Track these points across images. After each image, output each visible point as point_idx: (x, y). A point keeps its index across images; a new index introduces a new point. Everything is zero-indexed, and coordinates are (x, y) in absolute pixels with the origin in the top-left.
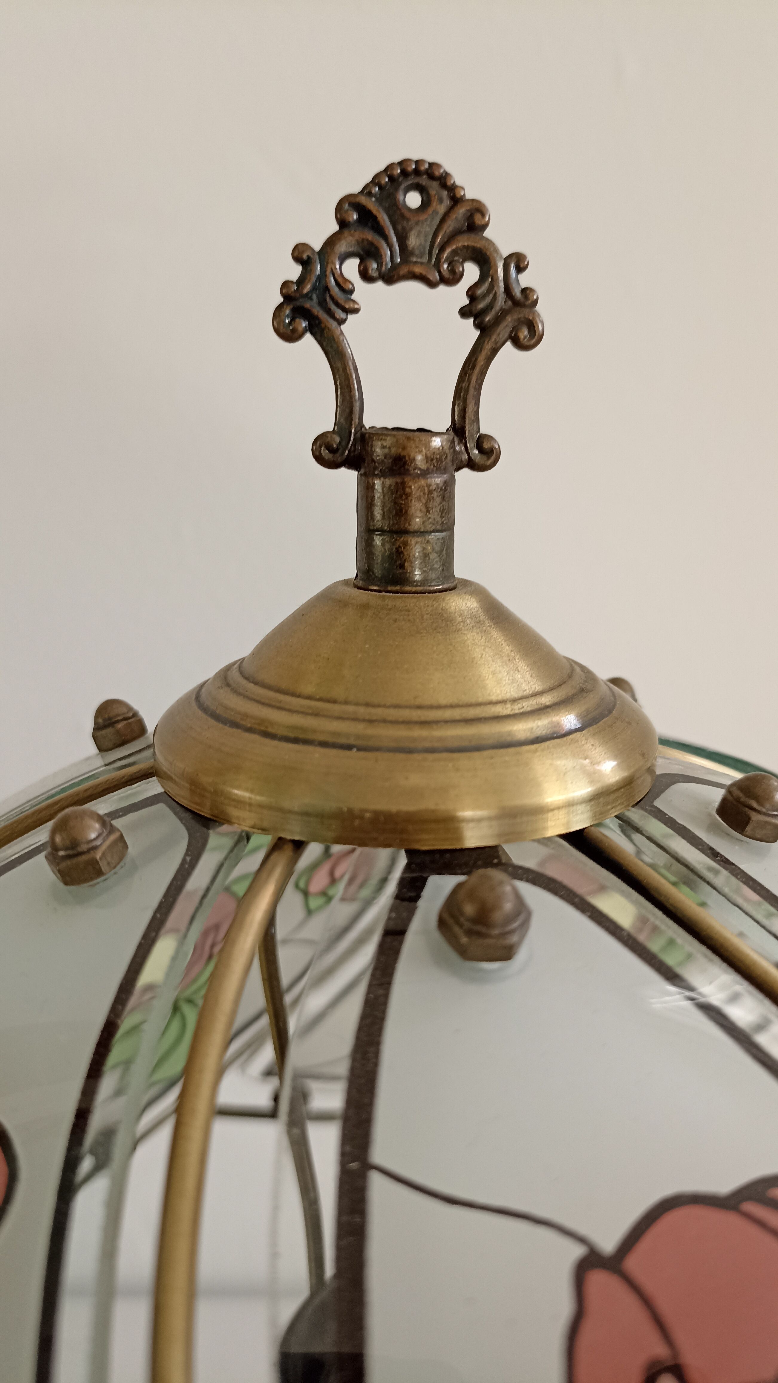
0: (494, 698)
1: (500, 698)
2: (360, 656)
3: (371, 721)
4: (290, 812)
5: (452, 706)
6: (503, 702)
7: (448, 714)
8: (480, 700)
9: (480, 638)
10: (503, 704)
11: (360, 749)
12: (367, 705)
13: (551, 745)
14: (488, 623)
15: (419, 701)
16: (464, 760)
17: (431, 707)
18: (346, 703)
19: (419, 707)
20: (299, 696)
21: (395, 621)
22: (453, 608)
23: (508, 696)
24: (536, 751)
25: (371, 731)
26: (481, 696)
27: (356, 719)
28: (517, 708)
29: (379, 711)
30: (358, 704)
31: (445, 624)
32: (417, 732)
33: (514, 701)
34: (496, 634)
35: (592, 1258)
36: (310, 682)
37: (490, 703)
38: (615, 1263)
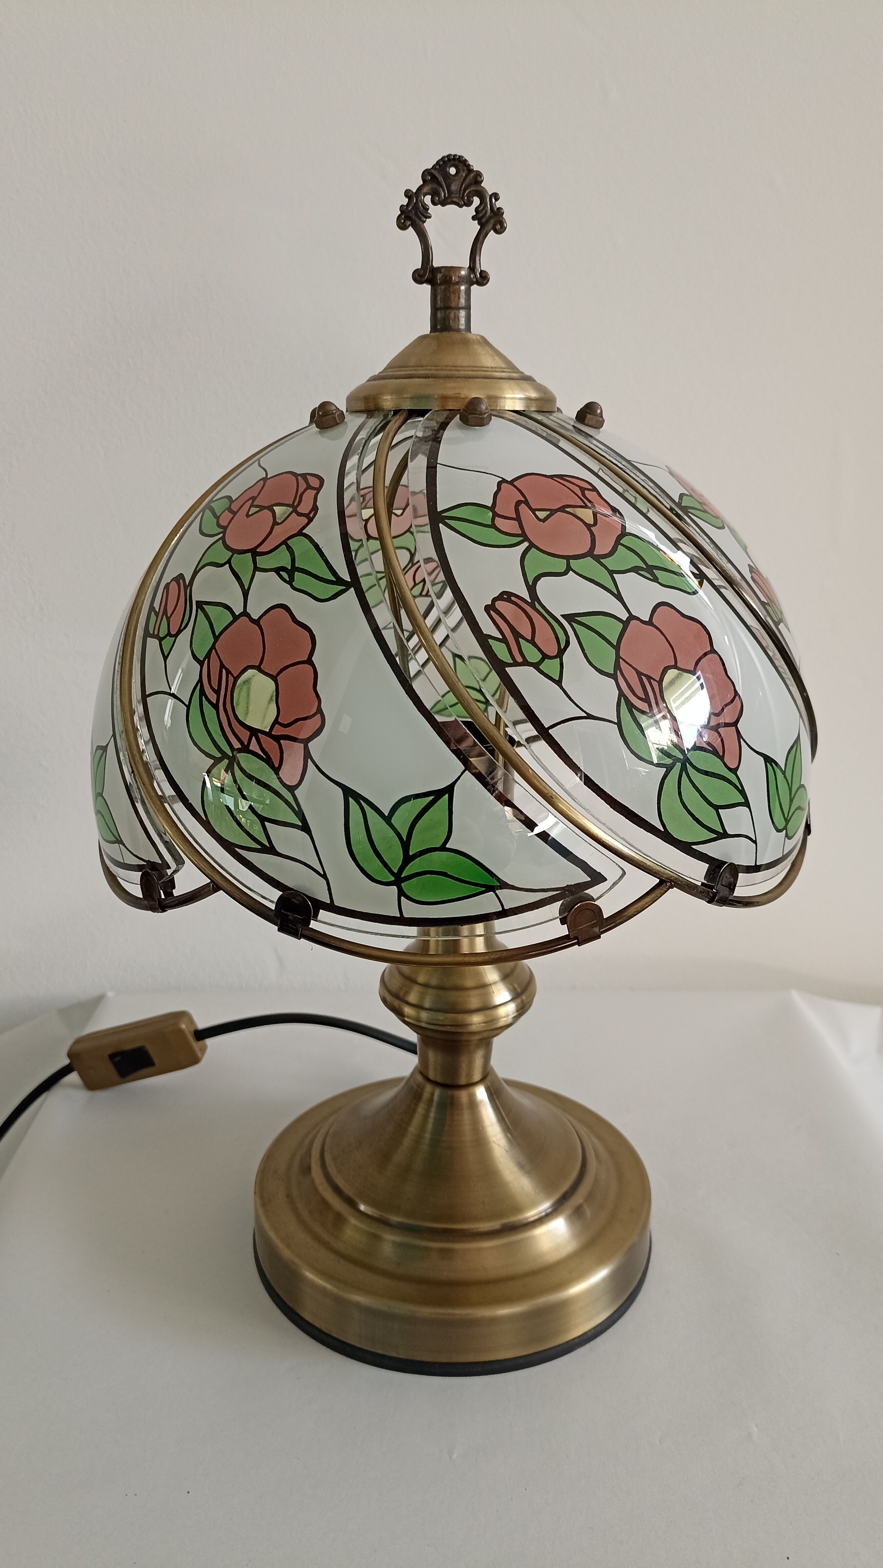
2: (434, 353)
3: (437, 370)
9: (479, 348)
12: (435, 366)
13: (506, 381)
18: (427, 366)
19: (455, 367)
20: (409, 367)
21: (446, 341)
22: (470, 338)
24: (500, 381)
25: (438, 373)
26: (479, 365)
27: (431, 370)
28: (493, 370)
29: (439, 368)
30: (431, 366)
31: (466, 343)
32: (454, 372)
33: (492, 368)
34: (487, 348)
35: (504, 481)
36: (413, 361)
37: (483, 367)
38: (512, 483)
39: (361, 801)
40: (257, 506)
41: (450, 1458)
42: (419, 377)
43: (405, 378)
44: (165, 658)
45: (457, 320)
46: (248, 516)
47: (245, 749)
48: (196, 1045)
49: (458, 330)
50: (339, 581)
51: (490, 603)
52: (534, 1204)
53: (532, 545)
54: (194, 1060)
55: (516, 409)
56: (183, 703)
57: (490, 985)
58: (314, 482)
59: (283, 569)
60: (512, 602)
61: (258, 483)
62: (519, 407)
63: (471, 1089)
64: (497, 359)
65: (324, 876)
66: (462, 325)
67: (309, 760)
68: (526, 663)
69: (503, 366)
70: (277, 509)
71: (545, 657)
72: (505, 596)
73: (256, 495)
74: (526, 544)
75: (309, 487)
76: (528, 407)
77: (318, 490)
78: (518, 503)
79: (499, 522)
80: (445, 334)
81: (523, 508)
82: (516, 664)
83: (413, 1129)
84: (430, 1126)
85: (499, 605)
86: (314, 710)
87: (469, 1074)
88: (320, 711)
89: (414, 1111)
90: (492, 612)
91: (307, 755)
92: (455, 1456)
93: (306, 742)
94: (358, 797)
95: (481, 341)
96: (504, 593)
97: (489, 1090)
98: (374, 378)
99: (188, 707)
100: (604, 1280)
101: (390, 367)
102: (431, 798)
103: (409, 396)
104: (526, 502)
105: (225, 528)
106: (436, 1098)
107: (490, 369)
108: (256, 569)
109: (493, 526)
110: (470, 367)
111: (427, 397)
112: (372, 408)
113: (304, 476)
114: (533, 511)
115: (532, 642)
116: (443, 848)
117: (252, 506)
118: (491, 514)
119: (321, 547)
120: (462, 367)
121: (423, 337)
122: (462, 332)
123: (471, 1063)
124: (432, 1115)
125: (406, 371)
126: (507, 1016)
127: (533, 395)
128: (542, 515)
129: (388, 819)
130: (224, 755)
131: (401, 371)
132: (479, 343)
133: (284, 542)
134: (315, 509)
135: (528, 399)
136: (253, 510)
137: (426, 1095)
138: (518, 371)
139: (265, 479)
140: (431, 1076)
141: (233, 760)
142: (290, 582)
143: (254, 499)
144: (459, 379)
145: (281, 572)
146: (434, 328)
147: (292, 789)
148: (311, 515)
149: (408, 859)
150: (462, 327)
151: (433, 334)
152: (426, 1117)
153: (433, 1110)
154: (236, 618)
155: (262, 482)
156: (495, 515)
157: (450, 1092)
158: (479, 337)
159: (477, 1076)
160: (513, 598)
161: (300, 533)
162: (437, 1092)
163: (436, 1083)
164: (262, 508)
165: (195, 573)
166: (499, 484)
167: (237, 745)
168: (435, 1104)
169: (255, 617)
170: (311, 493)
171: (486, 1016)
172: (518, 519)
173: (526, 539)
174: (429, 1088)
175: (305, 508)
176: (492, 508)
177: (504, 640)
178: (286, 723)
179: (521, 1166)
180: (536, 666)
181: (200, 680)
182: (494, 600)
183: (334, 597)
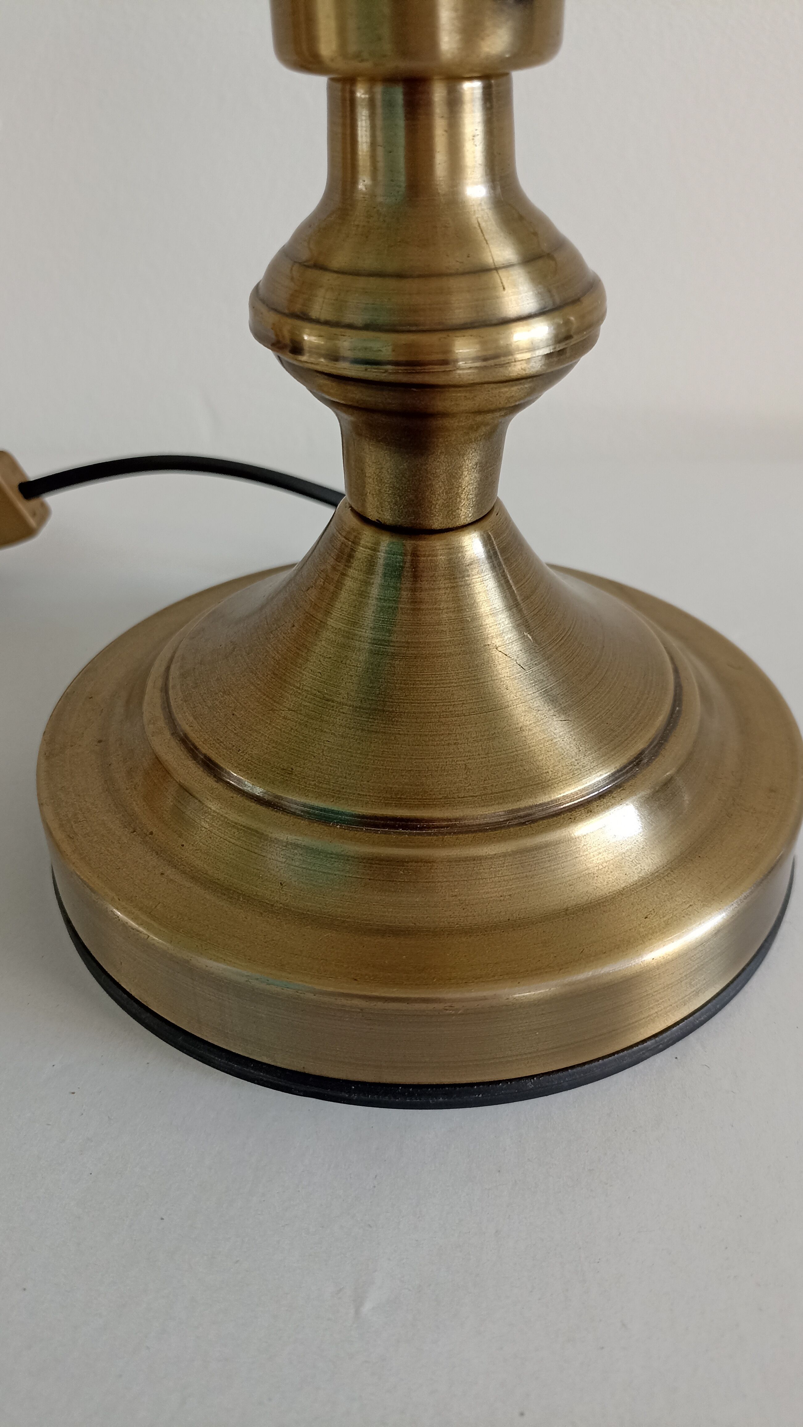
41: (357, 1312)
48: (23, 506)
52: (575, 774)
54: (26, 532)
57: (496, 269)
63: (452, 537)
83: (335, 621)
84: (370, 613)
87: (451, 506)
89: (339, 585)
92: (367, 1307)
97: (487, 542)
100: (718, 932)
106: (382, 555)
123: (454, 477)
124: (375, 591)
126: (532, 349)
137: (362, 553)
140: (372, 514)
152: (363, 594)
153: (378, 580)
157: (409, 544)
159: (466, 513)
162: (386, 542)
163: (379, 526)
168: (380, 569)
171: (483, 343)
174: (368, 535)
179: (551, 698)
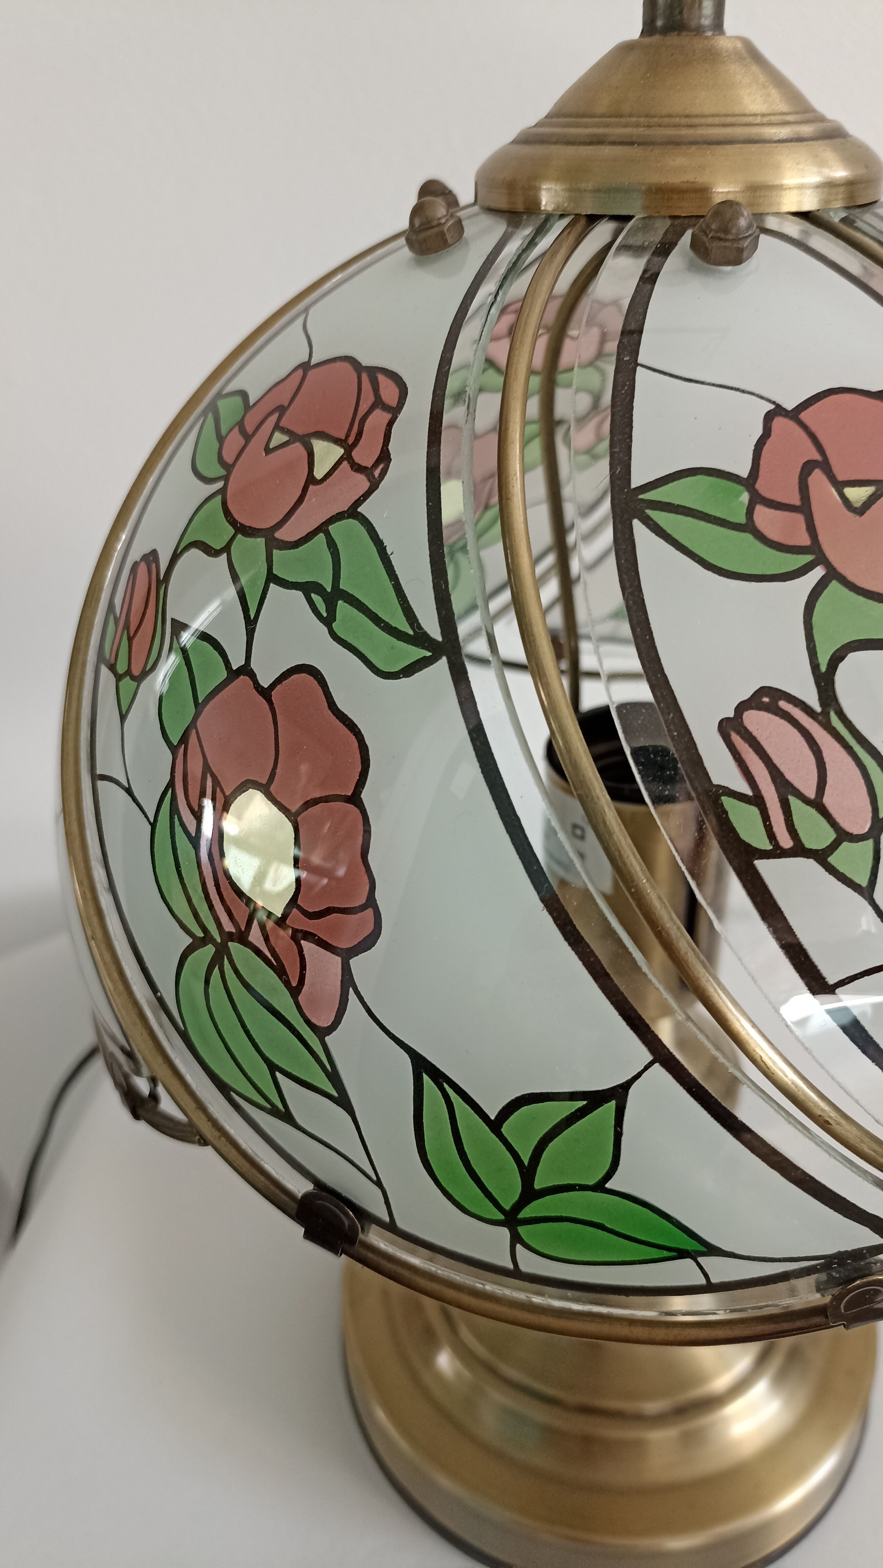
0: (747, 112)
1: (752, 112)
2: (642, 82)
3: (649, 126)
4: (585, 191)
5: (713, 116)
6: (755, 115)
7: (710, 120)
8: (736, 112)
9: (741, 69)
10: (755, 117)
11: (639, 144)
12: (647, 116)
13: (789, 146)
14: (748, 60)
15: (687, 112)
16: (719, 150)
17: (697, 116)
18: (630, 116)
19: (687, 116)
20: (594, 116)
21: (672, 55)
22: (720, 45)
23: (759, 112)
24: (777, 147)
25: (648, 132)
26: (737, 110)
27: (637, 125)
28: (765, 120)
29: (656, 119)
30: (639, 116)
31: (713, 57)
32: (684, 132)
33: (763, 115)
34: (755, 68)
35: (778, 411)
36: (602, 105)
37: (744, 115)
38: (794, 414)
39: (446, 1086)
40: (284, 431)
42: (613, 143)
43: (585, 143)
44: (123, 717)
45: (697, 5)
46: (268, 451)
47: (242, 938)
49: (699, 31)
50: (420, 638)
51: (731, 714)
53: (832, 574)
55: (806, 208)
56: (146, 817)
58: (389, 393)
59: (316, 587)
60: (780, 713)
61: (293, 375)
62: (809, 203)
64: (774, 93)
65: (378, 1183)
66: (706, 17)
67: (351, 989)
68: (799, 850)
69: (783, 107)
70: (319, 446)
71: (843, 836)
72: (766, 700)
73: (286, 404)
74: (818, 572)
75: (378, 403)
76: (827, 201)
77: (395, 411)
78: (808, 468)
79: (763, 516)
80: (672, 39)
81: (817, 478)
82: (777, 852)
85: (754, 720)
86: (362, 900)
88: (371, 902)
90: (736, 738)
91: (348, 981)
93: (347, 955)
94: (439, 1077)
95: (744, 53)
96: (763, 691)
98: (526, 139)
99: (153, 825)
101: (557, 114)
102: (582, 1103)
103: (590, 186)
104: (825, 466)
105: (229, 468)
107: (758, 120)
108: (272, 578)
109: (749, 527)
110: (717, 115)
111: (625, 191)
112: (520, 207)
113: (373, 371)
114: (840, 485)
115: (818, 805)
116: (600, 1187)
117: (277, 427)
118: (745, 497)
119: (389, 553)
120: (703, 116)
121: (626, 48)
122: (704, 32)
125: (587, 126)
127: (840, 173)
128: (857, 495)
129: (495, 1126)
130: (207, 938)
131: (578, 125)
132: (740, 58)
133: (323, 528)
134: (384, 457)
135: (830, 185)
136: (279, 438)
138: (814, 117)
139: (305, 367)
141: (222, 952)
142: (328, 621)
143: (281, 410)
144: (694, 148)
145: (313, 595)
146: (649, 28)
147: (322, 1033)
148: (377, 473)
149: (529, 1194)
150: (706, 22)
151: (647, 40)
154: (233, 674)
155: (300, 372)
156: (756, 499)
158: (739, 45)
160: (783, 704)
161: (353, 512)
164: (294, 437)
165: (175, 557)
166: (769, 418)
167: (229, 927)
169: (265, 683)
170: (379, 418)
172: (805, 508)
173: (821, 559)
175: (365, 455)
176: (750, 482)
177: (757, 800)
178: (311, 911)
180: (821, 857)
181: (171, 784)
182: (742, 708)
183: (409, 671)
